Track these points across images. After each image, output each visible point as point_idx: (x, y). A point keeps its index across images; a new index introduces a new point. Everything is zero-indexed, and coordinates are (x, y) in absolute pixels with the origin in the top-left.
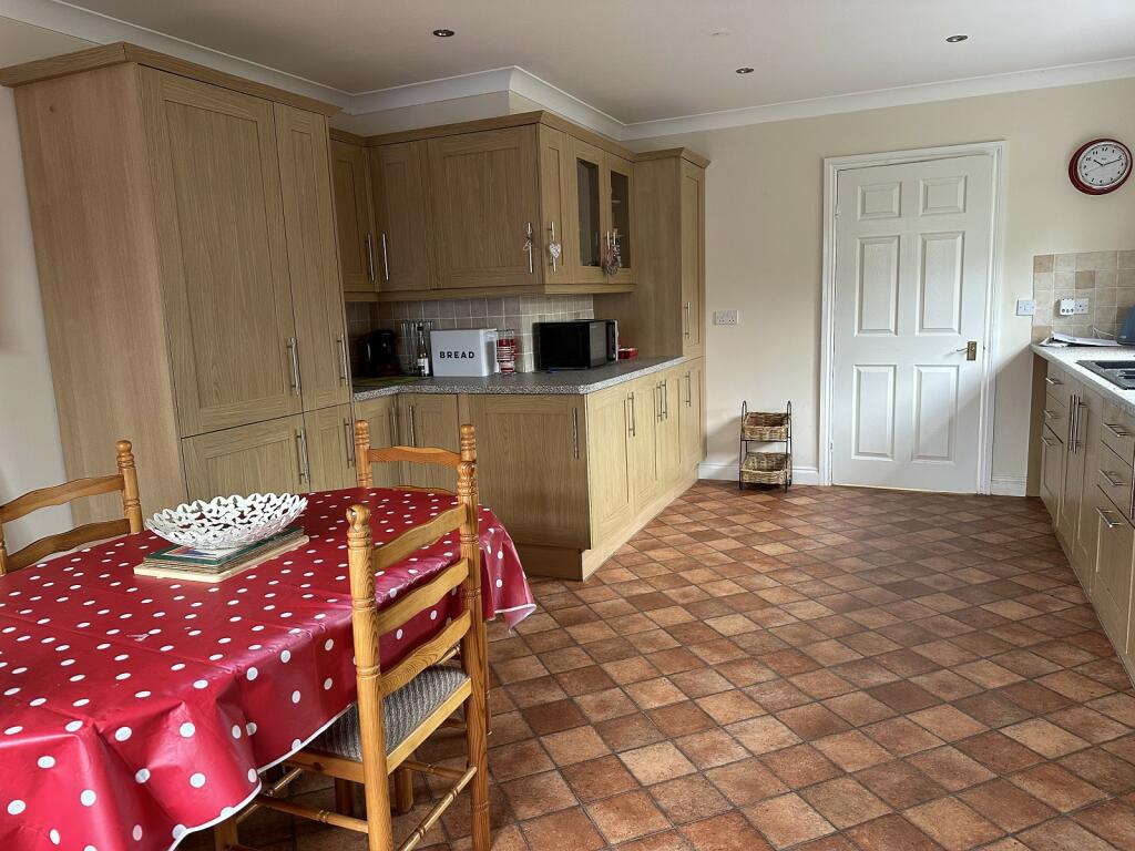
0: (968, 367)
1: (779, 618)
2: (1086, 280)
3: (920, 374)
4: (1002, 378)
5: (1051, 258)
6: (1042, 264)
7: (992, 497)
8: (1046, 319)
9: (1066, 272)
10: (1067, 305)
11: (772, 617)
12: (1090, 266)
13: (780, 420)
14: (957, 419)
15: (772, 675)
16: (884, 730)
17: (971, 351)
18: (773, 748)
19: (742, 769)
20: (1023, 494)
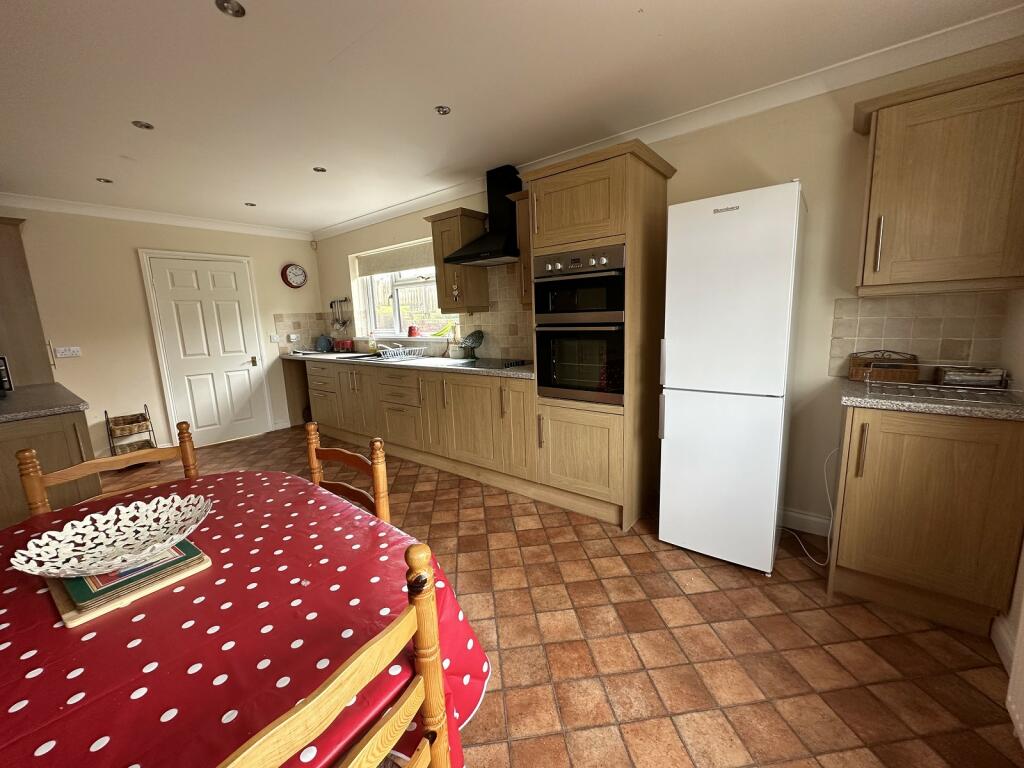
0: (253, 370)
2: (297, 326)
3: (228, 376)
4: (271, 371)
5: (281, 316)
6: (278, 318)
7: (276, 431)
8: (284, 345)
9: (288, 322)
10: (293, 337)
12: (297, 320)
13: (140, 419)
14: (253, 396)
16: (497, 561)
17: (254, 362)
18: (492, 607)
19: (505, 628)
20: (289, 426)
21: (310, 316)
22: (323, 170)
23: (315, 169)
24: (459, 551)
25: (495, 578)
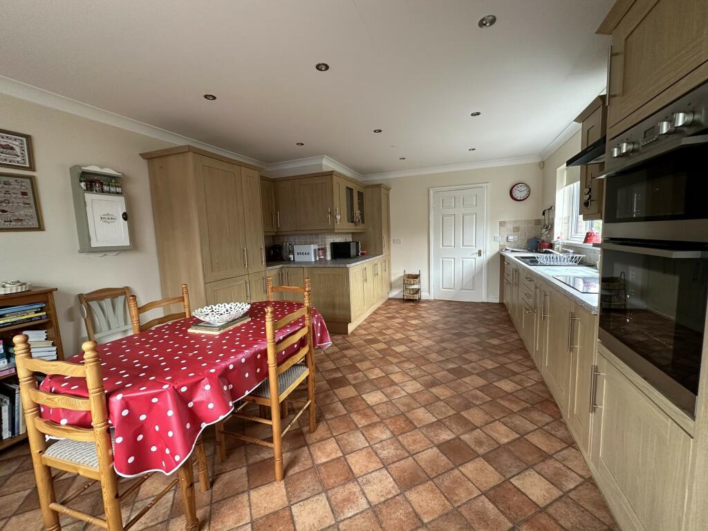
0: (478, 259)
1: (417, 346)
2: (516, 229)
3: (463, 261)
4: (490, 263)
5: (505, 222)
6: (502, 224)
7: (487, 303)
8: (504, 242)
9: (510, 227)
10: (511, 238)
11: (414, 345)
12: (517, 225)
13: (417, 277)
14: (476, 276)
15: (415, 366)
16: (446, 481)
17: (480, 253)
18: (383, 499)
19: (362, 520)
20: (498, 302)
21: (528, 222)
22: (478, 114)
23: (472, 115)
24: (438, 446)
25: (421, 488)
